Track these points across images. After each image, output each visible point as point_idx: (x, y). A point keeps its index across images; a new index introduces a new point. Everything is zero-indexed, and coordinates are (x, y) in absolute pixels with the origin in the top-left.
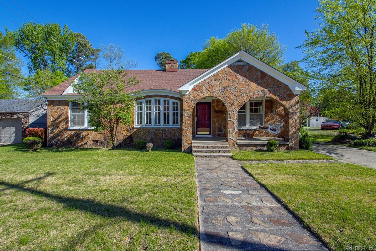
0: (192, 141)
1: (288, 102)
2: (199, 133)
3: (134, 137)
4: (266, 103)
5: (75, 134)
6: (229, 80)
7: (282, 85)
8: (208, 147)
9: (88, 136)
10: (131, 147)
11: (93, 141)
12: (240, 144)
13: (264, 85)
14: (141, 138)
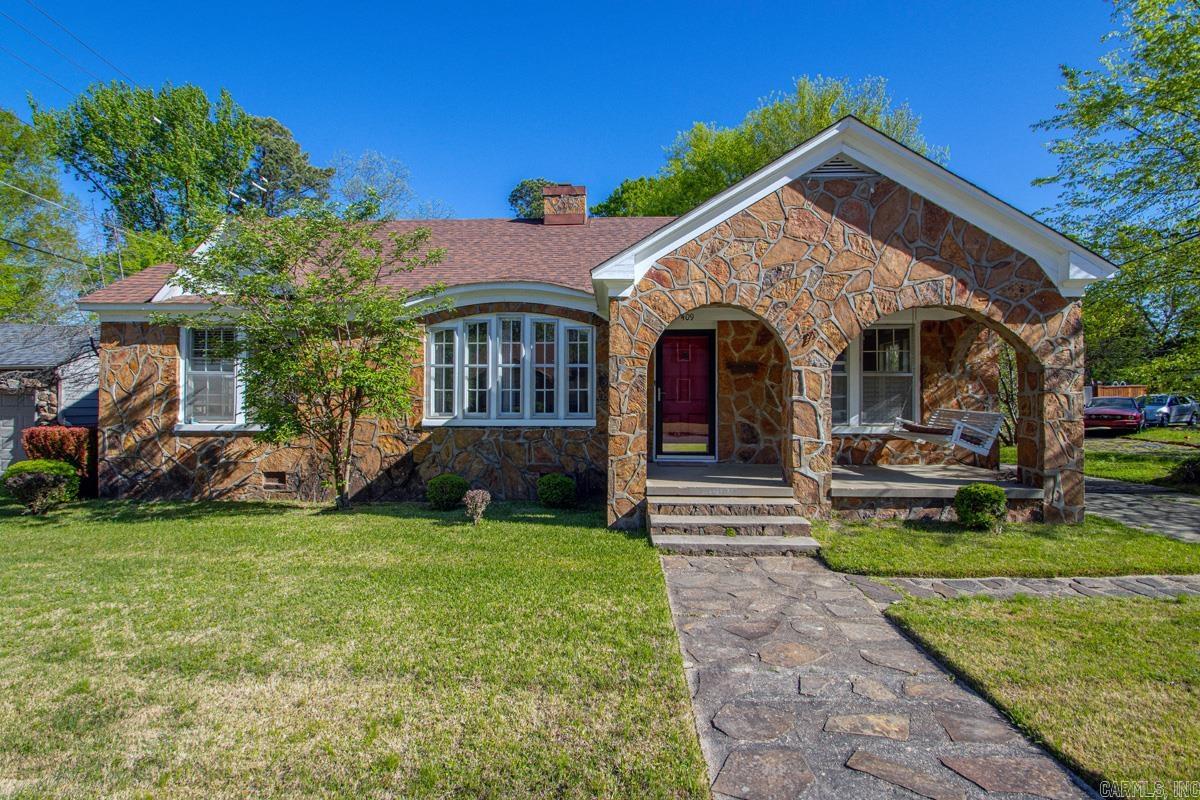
0: (649, 483)
1: (1039, 325)
2: (667, 447)
3: (423, 461)
4: (927, 335)
5: (199, 450)
6: (795, 238)
7: (1012, 258)
8: (711, 510)
9: (250, 457)
10: (410, 499)
11: (269, 475)
12: (842, 498)
13: (937, 258)
14: (450, 465)
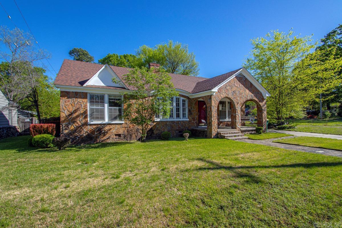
0: (218, 130)
1: (262, 103)
2: (200, 124)
3: (155, 130)
6: (236, 86)
7: (259, 92)
8: (230, 133)
9: (111, 130)
10: (152, 139)
11: (116, 135)
12: (242, 131)
13: (252, 91)
14: (160, 130)
